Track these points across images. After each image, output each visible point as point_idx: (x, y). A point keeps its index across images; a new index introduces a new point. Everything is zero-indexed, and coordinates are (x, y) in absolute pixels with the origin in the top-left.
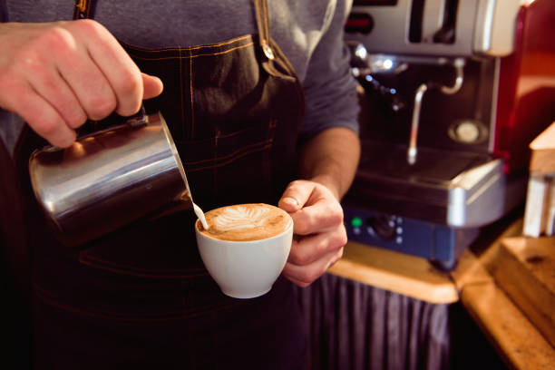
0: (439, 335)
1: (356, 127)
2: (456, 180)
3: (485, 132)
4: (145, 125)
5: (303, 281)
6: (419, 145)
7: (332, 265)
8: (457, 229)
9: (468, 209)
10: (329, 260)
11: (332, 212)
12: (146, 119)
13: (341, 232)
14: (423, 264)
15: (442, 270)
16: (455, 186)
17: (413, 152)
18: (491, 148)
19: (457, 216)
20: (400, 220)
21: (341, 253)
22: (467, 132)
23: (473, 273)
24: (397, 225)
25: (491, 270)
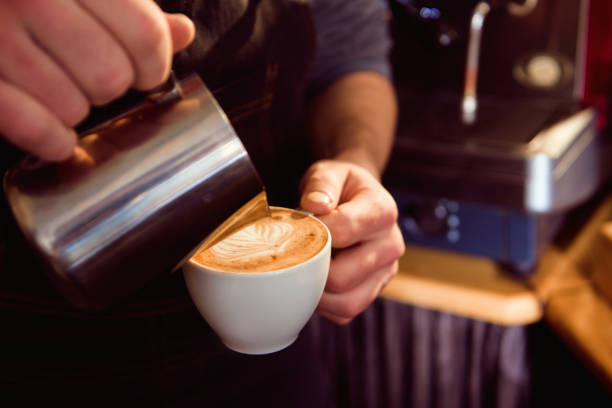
0: (513, 367)
1: (385, 68)
2: (537, 143)
3: (568, 69)
4: (178, 99)
5: (344, 315)
6: (480, 95)
7: (384, 286)
8: (540, 216)
9: (556, 185)
10: (378, 280)
11: (381, 209)
12: (177, 89)
13: (396, 237)
14: (485, 268)
15: (516, 275)
16: (537, 152)
17: (470, 105)
18: (579, 91)
19: (540, 196)
20: (454, 206)
21: (395, 267)
22: (543, 71)
23: (559, 276)
24: (449, 214)
25: (585, 269)
